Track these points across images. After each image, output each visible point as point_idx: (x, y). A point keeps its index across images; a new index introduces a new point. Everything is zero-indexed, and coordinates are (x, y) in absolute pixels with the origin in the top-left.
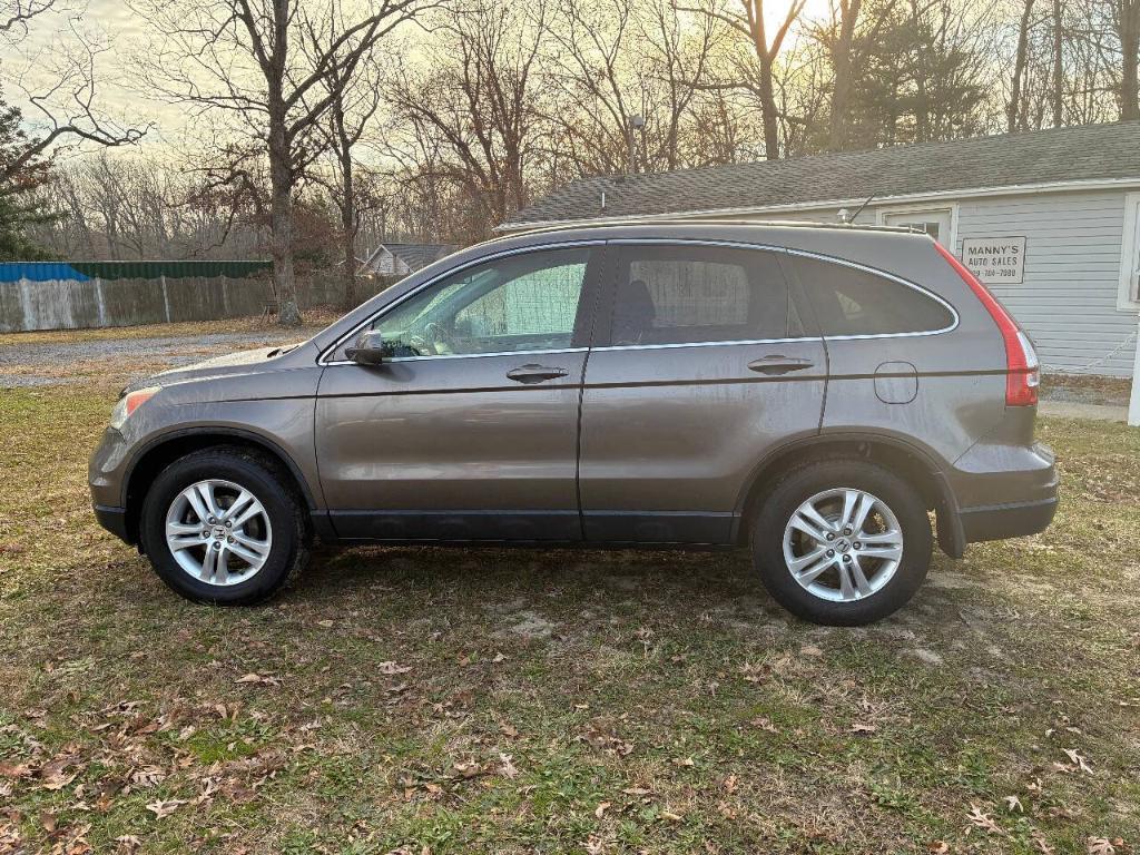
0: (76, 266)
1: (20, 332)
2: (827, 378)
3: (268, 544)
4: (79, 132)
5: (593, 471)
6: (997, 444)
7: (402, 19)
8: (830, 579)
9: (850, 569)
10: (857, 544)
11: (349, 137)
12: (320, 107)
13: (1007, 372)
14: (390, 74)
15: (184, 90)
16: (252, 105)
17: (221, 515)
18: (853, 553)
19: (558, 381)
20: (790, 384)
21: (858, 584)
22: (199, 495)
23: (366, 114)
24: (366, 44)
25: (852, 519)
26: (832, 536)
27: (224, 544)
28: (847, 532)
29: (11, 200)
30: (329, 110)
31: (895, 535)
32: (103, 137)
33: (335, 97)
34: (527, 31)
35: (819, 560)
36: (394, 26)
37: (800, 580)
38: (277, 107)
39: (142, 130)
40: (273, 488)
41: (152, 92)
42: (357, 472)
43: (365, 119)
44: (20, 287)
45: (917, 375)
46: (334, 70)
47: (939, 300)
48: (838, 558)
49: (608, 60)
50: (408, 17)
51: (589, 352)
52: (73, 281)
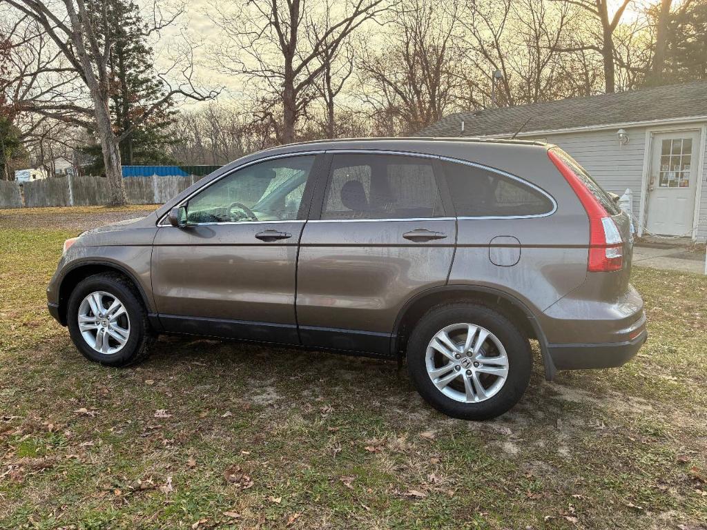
0: (182, 168)
1: (152, 204)
2: (456, 246)
3: (128, 332)
4: (183, 93)
5: (306, 300)
6: (579, 299)
7: (365, 18)
8: (457, 385)
9: (471, 380)
10: (476, 364)
11: (334, 92)
12: (316, 73)
13: (589, 246)
14: (360, 51)
15: (239, 67)
16: (276, 74)
17: (105, 312)
18: (473, 369)
19: (284, 241)
20: (431, 249)
21: (477, 391)
22: (94, 300)
23: (344, 77)
24: (344, 34)
25: (473, 346)
26: (458, 356)
27: (106, 329)
28: (468, 354)
29: (158, 131)
30: (322, 75)
31: (503, 359)
32: (197, 96)
33: (326, 66)
34: (444, 21)
35: (450, 372)
36: (360, 23)
37: (438, 384)
38: (290, 74)
39: (218, 91)
40: (130, 298)
41: (223, 69)
42: (174, 292)
43: (344, 80)
44: (152, 179)
45: (520, 246)
46: (325, 51)
47: (543, 192)
48: (463, 371)
49: (495, 36)
50: (370, 17)
51: (305, 224)
52: (179, 176)
